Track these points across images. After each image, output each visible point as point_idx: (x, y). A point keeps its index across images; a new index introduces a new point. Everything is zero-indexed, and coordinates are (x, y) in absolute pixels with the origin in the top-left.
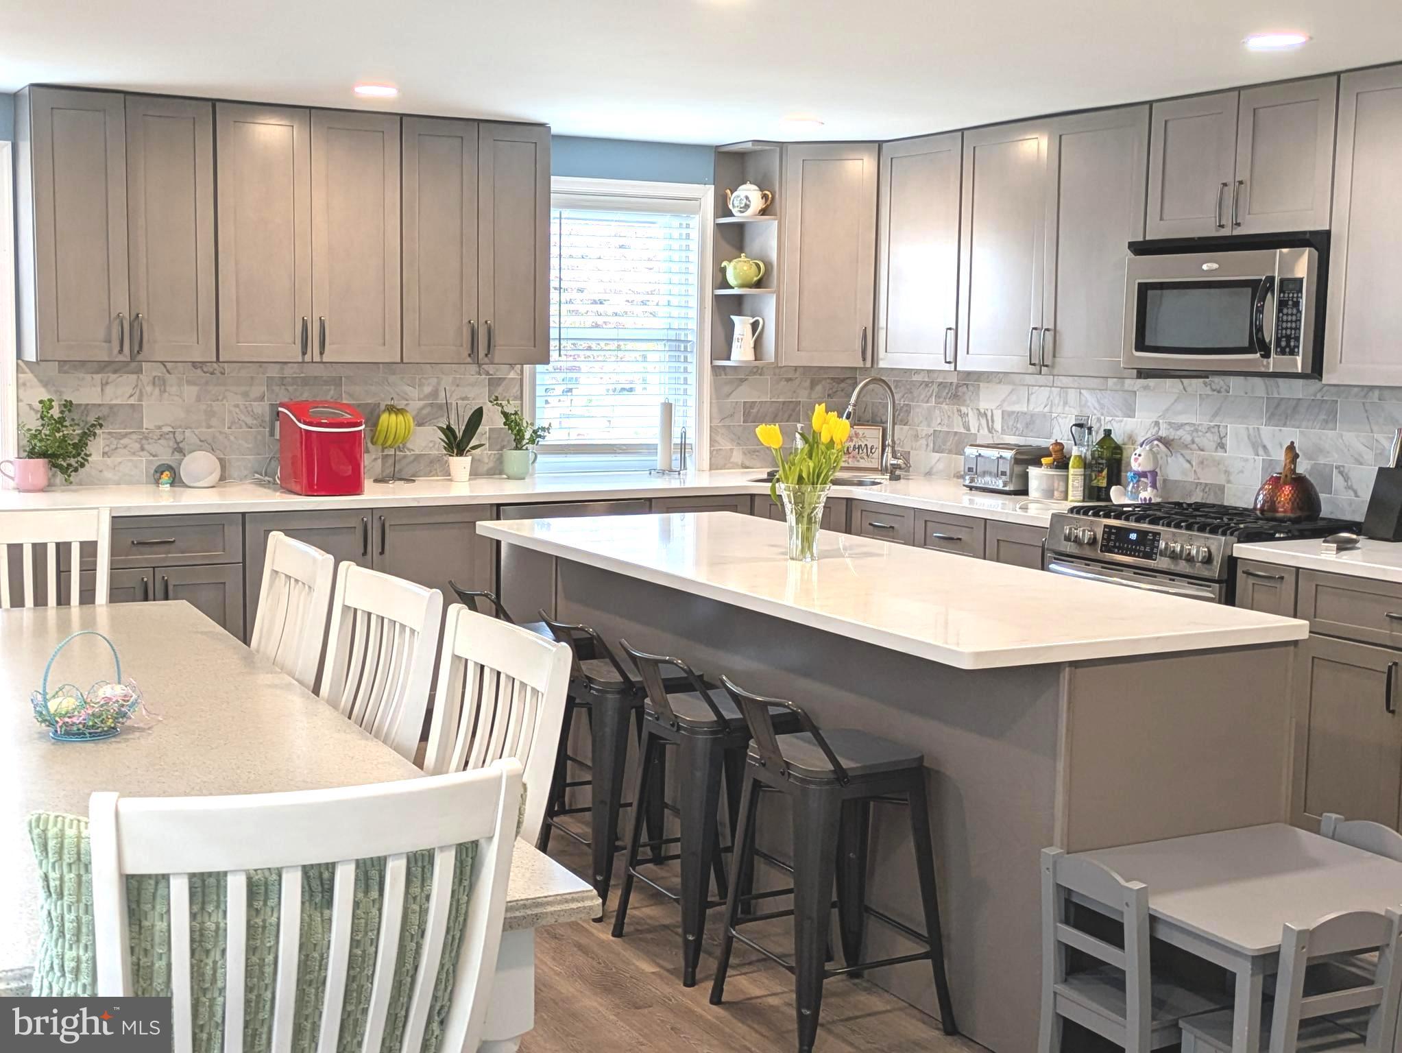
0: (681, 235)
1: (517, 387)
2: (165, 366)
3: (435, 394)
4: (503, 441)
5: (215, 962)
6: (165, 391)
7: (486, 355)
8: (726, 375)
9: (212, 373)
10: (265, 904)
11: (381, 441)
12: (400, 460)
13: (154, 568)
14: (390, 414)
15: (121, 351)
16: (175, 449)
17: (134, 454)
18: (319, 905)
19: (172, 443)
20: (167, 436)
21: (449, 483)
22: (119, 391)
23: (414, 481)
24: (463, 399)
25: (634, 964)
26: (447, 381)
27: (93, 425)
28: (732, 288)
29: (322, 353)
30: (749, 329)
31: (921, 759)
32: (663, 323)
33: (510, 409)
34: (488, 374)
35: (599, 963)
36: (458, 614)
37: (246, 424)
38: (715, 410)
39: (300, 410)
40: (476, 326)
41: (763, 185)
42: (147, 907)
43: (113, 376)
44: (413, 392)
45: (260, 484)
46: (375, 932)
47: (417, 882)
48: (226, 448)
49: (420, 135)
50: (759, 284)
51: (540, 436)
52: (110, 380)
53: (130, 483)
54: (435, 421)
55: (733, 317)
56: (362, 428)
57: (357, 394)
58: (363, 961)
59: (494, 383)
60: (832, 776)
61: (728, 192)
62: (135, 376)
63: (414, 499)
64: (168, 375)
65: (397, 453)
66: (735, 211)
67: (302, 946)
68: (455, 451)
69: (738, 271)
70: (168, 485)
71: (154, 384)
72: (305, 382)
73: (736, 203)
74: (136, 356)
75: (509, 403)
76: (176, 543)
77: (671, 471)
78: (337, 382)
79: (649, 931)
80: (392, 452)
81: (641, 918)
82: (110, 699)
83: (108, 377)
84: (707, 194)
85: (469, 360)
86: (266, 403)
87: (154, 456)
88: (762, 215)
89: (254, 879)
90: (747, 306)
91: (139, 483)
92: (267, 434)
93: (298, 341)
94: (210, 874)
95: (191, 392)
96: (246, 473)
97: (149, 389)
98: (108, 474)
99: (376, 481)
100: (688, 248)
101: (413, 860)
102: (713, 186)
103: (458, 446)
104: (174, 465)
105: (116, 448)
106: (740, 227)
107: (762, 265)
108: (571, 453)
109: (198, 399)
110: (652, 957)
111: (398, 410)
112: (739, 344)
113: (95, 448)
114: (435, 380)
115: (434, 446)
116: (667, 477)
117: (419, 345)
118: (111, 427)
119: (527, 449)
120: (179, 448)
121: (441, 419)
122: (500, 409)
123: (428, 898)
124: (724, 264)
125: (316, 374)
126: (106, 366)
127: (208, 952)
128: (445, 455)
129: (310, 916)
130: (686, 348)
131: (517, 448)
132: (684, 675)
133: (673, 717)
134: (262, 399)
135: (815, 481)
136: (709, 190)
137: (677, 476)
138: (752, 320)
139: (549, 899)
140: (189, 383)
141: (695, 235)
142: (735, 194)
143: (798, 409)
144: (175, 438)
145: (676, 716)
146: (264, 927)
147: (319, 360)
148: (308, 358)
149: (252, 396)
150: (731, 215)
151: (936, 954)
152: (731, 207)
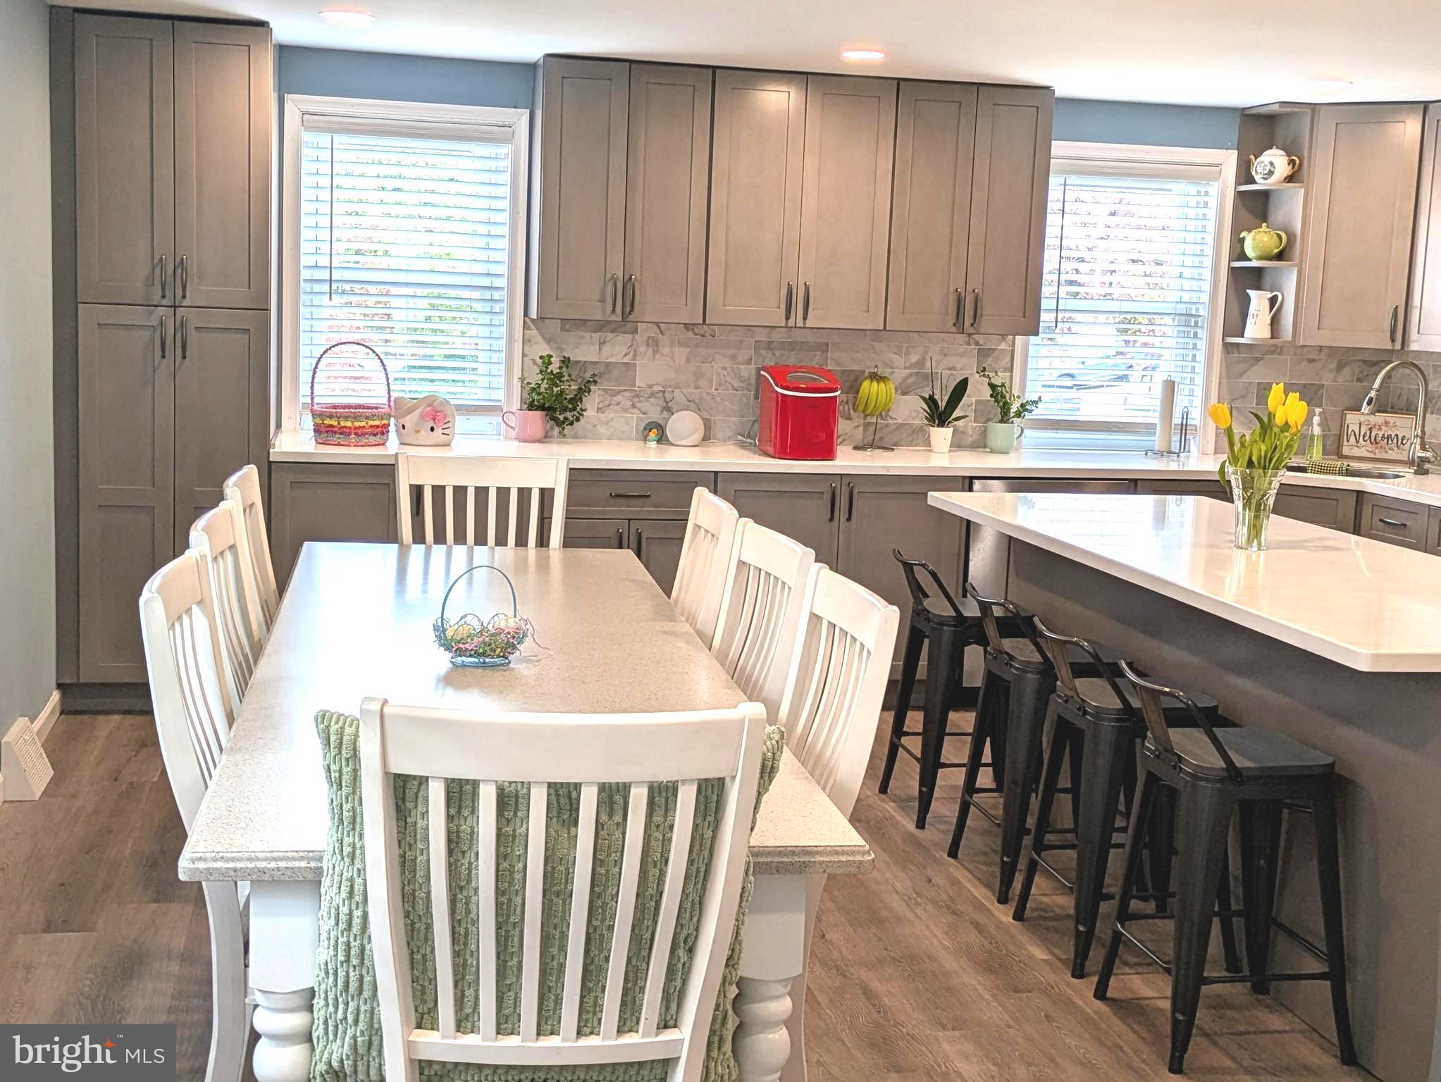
0: (1198, 203)
1: (1008, 359)
2: (659, 327)
3: (921, 363)
4: (989, 413)
5: (471, 864)
6: (658, 351)
7: (972, 325)
8: (1239, 353)
9: (703, 336)
10: (515, 815)
11: (861, 407)
12: (882, 428)
13: (629, 520)
14: (872, 380)
15: (614, 311)
16: (664, 408)
17: (626, 410)
18: (567, 822)
19: (661, 402)
20: (657, 395)
21: (928, 453)
22: (615, 350)
23: (893, 450)
24: (950, 369)
25: (1027, 949)
26: (934, 352)
27: (589, 381)
28: (1250, 260)
29: (805, 319)
30: (1267, 304)
31: (1332, 765)
32: (1174, 296)
33: (997, 381)
34: (977, 344)
35: (991, 943)
36: (818, 574)
37: (733, 386)
38: (1225, 390)
39: (779, 374)
40: (963, 294)
41: (1291, 150)
42: (410, 805)
43: (610, 336)
44: (898, 360)
45: (742, 446)
46: (618, 855)
47: (659, 812)
48: (711, 408)
49: (916, 100)
50: (1280, 256)
51: (1026, 410)
52: (608, 339)
53: (619, 439)
54: (920, 390)
55: (1249, 291)
56: (838, 393)
57: (840, 361)
58: (607, 881)
59: (984, 353)
60: (1223, 774)
61: (1252, 157)
62: (630, 336)
63: (884, 467)
64: (661, 335)
65: (879, 421)
66: (1257, 178)
67: (547, 859)
68: (937, 421)
69: (1257, 242)
70: (655, 442)
71: (648, 345)
72: (792, 346)
73: (1260, 170)
74: (628, 317)
75: (996, 374)
76: (652, 497)
77: (1169, 452)
78: (824, 348)
79: (1053, 919)
80: (874, 420)
81: (1048, 905)
82: (504, 630)
83: (606, 336)
84: (1229, 160)
85: (954, 329)
86: (753, 366)
87: (644, 414)
88: (1288, 182)
89: (506, 791)
90: (1267, 280)
91: (629, 439)
92: (752, 397)
93: (783, 306)
94: (467, 781)
95: (681, 353)
96: (729, 434)
97: (643, 349)
98: (601, 429)
99: (856, 448)
100: (1205, 217)
101: (656, 791)
102: (1237, 151)
103: (940, 418)
104: (661, 422)
105: (610, 405)
106: (1265, 195)
107: (1284, 236)
108: (1061, 429)
109: (688, 361)
110: (1047, 944)
111: (881, 377)
112: (1254, 320)
113: (590, 403)
114: (923, 348)
115: (917, 416)
116: (1165, 459)
117: (903, 313)
118: (606, 384)
119: (1012, 423)
120: (668, 407)
121: (926, 389)
122: (987, 380)
123: (671, 827)
124: (1243, 234)
125: (803, 340)
126: (604, 326)
127: (464, 853)
128: (926, 425)
129: (557, 832)
130: (1196, 322)
131: (1002, 421)
132: (1091, 660)
133: (1080, 701)
134: (749, 362)
135: (1267, 465)
136: (1231, 155)
137: (1176, 458)
138: (1270, 295)
139: (819, 849)
140: (681, 344)
141: (1213, 203)
142: (1259, 159)
143: (1321, 392)
144: (664, 397)
145: (1083, 700)
146: (514, 836)
147: (802, 325)
148: (791, 323)
149: (741, 358)
150: (1253, 181)
151: (1337, 975)
152: (1253, 173)
